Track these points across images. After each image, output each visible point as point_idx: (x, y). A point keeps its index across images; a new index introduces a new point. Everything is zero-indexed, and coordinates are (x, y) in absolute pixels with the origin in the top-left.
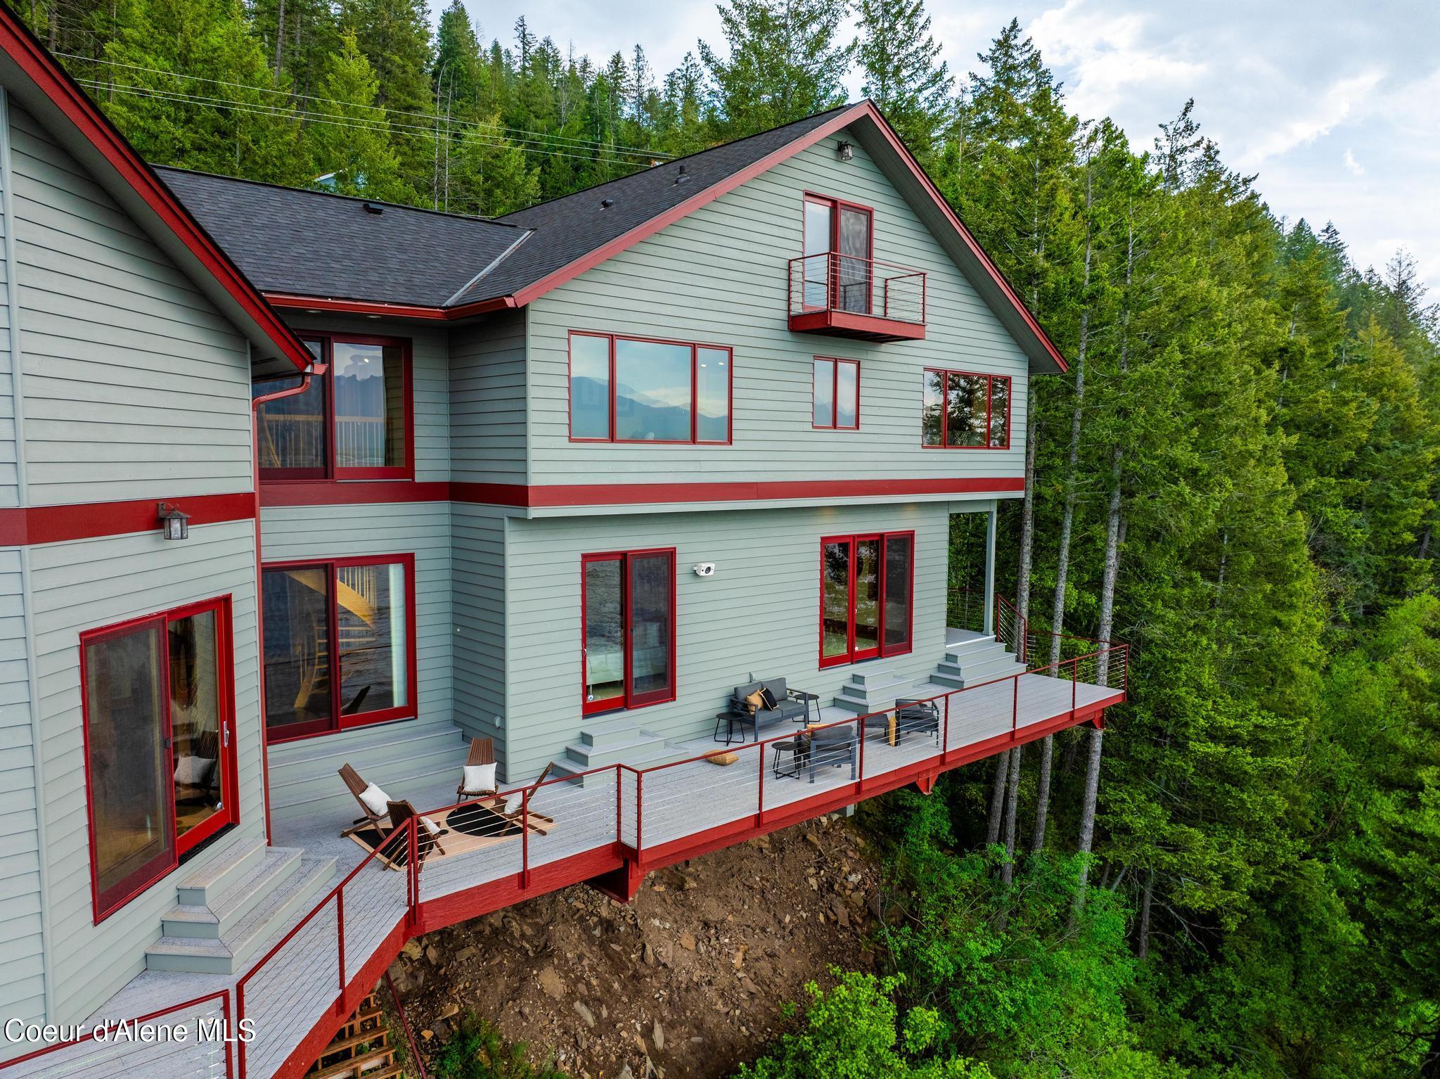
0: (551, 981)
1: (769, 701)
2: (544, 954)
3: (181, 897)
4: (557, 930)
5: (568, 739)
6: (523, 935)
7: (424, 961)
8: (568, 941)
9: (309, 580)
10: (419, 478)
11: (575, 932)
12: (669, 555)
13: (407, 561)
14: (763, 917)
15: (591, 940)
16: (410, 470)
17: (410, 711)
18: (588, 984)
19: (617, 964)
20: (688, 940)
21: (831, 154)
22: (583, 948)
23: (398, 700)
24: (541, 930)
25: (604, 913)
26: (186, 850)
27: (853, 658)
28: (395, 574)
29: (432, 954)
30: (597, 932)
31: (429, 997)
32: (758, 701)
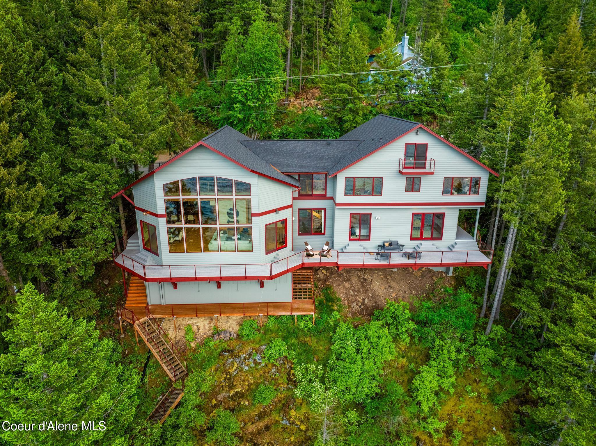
0: (347, 285)
1: (391, 244)
2: (348, 280)
3: (277, 254)
4: (353, 277)
5: (346, 244)
6: (346, 276)
7: (326, 275)
8: (355, 280)
9: (309, 211)
10: (327, 196)
11: (356, 279)
12: (371, 214)
13: (325, 209)
14: (406, 289)
15: (360, 281)
16: (326, 194)
17: (324, 234)
18: (355, 288)
19: (363, 286)
20: (382, 288)
21: (415, 134)
22: (357, 282)
23: (323, 232)
24: (350, 276)
25: (365, 277)
26: (278, 249)
27: (421, 238)
28: (323, 211)
29: (328, 274)
30: (362, 280)
31: (325, 281)
32: (387, 245)
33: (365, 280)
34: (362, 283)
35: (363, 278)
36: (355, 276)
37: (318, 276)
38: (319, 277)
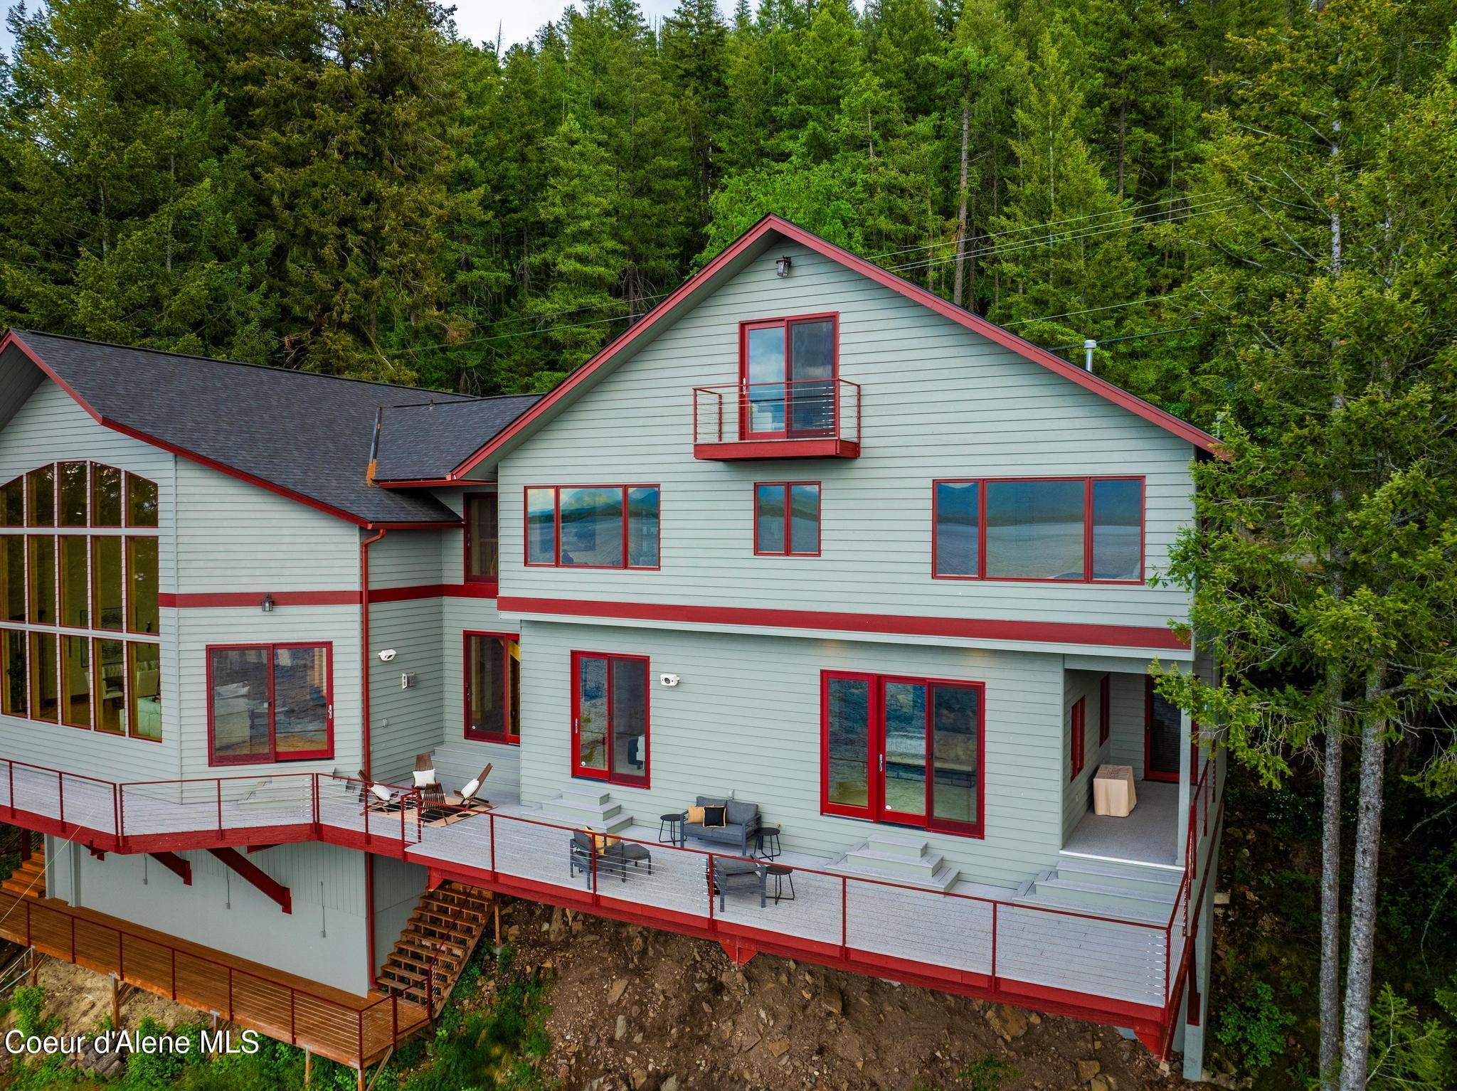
0: (617, 989)
1: (717, 816)
5: (560, 787)
12: (645, 660)
15: (689, 988)
18: (645, 1013)
21: (778, 276)
26: (281, 758)
27: (877, 813)
31: (553, 948)
32: (697, 814)
33: (718, 988)
34: (696, 999)
35: (711, 980)
36: (680, 962)
37: (546, 927)
38: (547, 932)
